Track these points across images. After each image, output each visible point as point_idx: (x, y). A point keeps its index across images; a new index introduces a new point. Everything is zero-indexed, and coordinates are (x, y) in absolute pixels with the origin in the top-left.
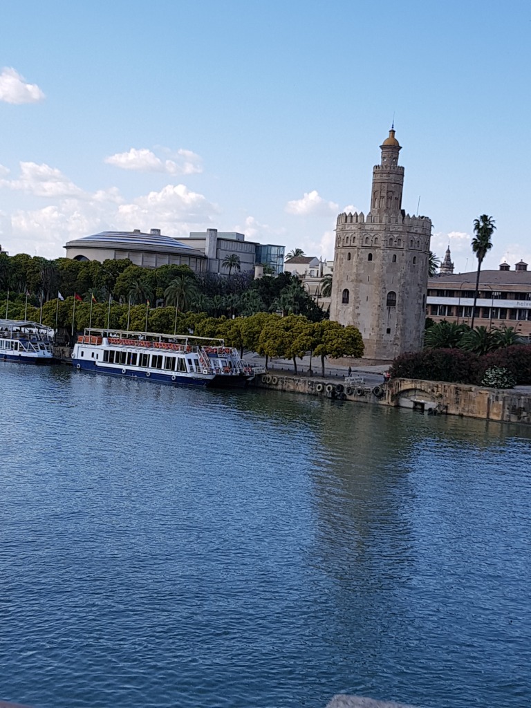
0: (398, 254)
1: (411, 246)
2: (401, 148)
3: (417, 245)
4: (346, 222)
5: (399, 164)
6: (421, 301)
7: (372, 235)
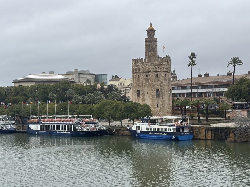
0: (158, 73)
1: (164, 70)
2: (155, 30)
3: (166, 69)
4: (136, 62)
5: (155, 37)
6: (170, 92)
7: (147, 67)
